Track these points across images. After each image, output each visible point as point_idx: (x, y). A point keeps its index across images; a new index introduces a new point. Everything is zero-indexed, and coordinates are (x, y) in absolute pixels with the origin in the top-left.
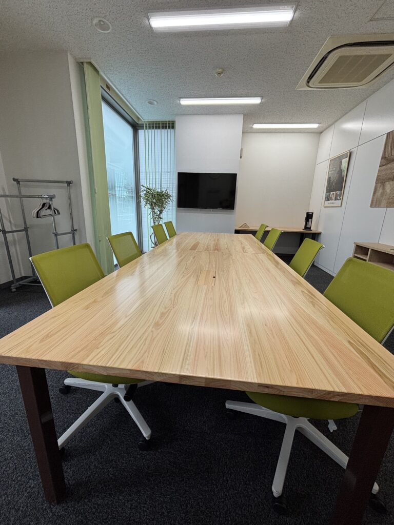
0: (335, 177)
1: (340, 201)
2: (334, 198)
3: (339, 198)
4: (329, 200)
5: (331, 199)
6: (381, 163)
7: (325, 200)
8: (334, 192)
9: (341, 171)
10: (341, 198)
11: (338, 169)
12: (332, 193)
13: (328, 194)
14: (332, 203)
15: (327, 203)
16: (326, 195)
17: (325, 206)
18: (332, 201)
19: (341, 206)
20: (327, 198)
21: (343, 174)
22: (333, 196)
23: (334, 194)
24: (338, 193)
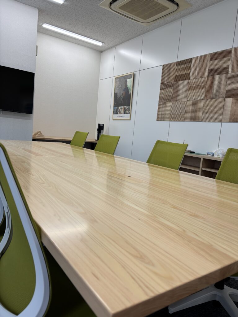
0: (121, 93)
1: (129, 115)
2: (122, 112)
3: (127, 112)
4: (117, 114)
5: (120, 113)
6: (161, 87)
7: (114, 113)
9: (126, 89)
11: (124, 87)
12: (120, 107)
13: (116, 108)
14: (121, 116)
15: (116, 116)
16: (114, 108)
17: (114, 118)
18: (121, 115)
19: (130, 120)
20: (116, 112)
21: (129, 91)
22: (122, 110)
23: (122, 108)
24: (126, 108)
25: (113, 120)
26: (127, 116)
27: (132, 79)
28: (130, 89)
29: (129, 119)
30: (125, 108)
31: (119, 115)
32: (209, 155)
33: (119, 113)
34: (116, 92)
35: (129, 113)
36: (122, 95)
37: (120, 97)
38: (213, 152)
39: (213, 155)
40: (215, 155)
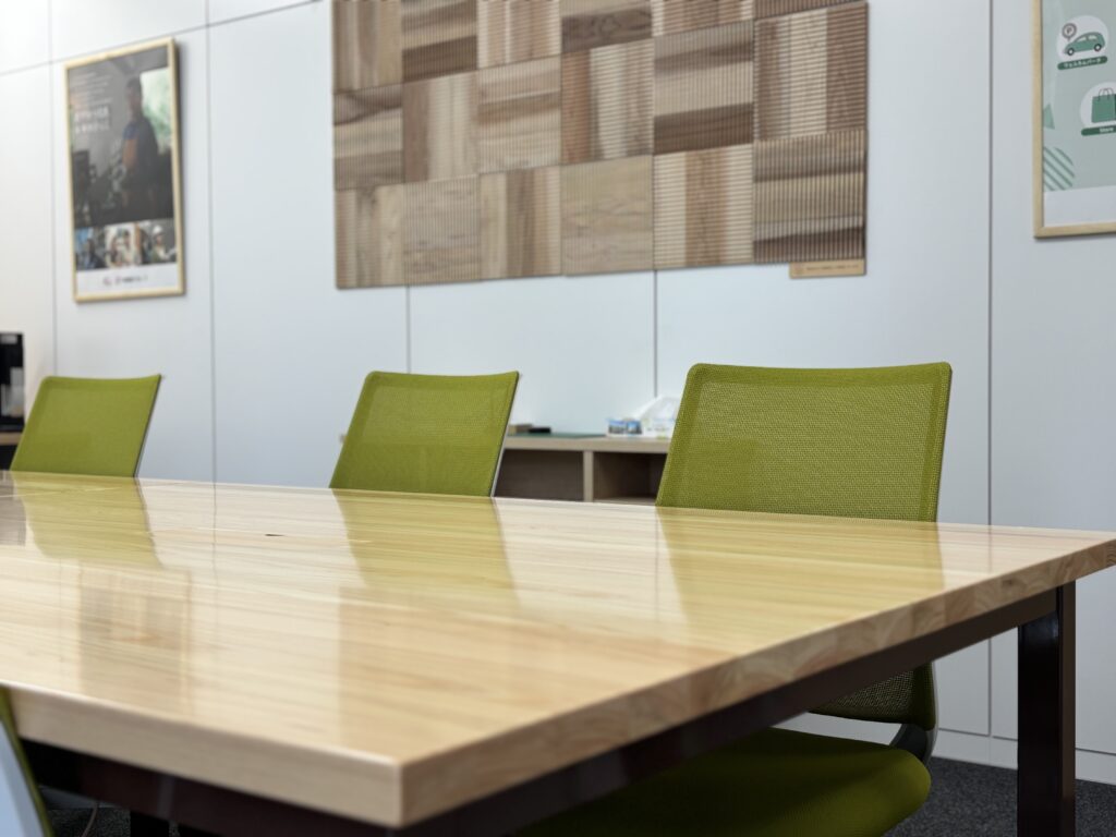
1: (174, 269)
2: (132, 252)
3: (161, 253)
4: (99, 264)
5: (117, 259)
6: (336, 112)
7: (79, 265)
8: (130, 227)
9: (141, 128)
10: (177, 250)
11: (127, 116)
12: (112, 231)
13: (90, 233)
14: (129, 280)
15: (93, 281)
16: (77, 239)
17: (83, 294)
18: (125, 272)
19: (183, 293)
20: (92, 258)
21: (161, 139)
22: (127, 245)
23: (127, 234)
24: (152, 228)
25: (81, 302)
26: (161, 277)
27: (168, 73)
28: (163, 127)
29: (176, 288)
30: (143, 235)
31: (111, 273)
32: (619, 431)
33: (113, 260)
34: (81, 146)
35: (173, 259)
36: (120, 162)
37: (110, 170)
38: (636, 416)
39: (638, 431)
40: (644, 429)
